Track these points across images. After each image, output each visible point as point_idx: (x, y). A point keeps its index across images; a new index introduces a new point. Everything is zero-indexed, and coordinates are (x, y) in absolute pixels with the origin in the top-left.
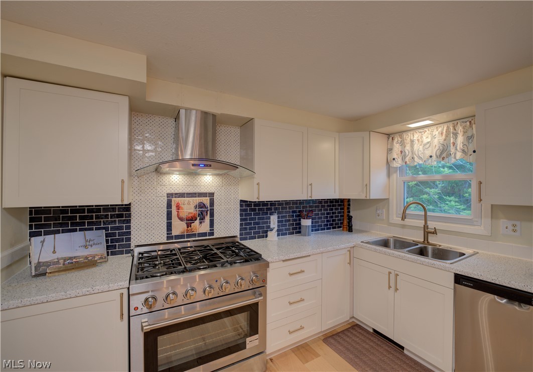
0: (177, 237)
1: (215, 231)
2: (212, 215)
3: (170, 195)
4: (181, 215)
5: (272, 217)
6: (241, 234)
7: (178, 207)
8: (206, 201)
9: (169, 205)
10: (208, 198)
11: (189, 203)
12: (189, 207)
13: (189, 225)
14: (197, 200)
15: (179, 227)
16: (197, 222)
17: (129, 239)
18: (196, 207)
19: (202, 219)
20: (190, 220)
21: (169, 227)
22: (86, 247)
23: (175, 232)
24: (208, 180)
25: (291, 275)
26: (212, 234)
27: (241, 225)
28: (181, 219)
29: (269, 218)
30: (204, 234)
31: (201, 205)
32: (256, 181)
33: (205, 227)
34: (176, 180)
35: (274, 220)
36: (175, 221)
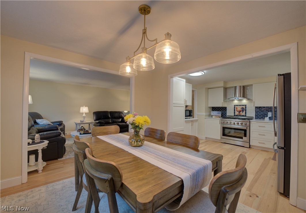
0: (236, 115)
1: (247, 115)
2: (246, 111)
3: (235, 105)
4: (237, 110)
5: (269, 113)
6: (255, 117)
7: (237, 108)
8: (244, 107)
9: (235, 108)
10: (245, 106)
11: (239, 107)
12: (239, 108)
13: (239, 113)
14: (242, 107)
15: (237, 113)
16: (241, 112)
17: (226, 115)
18: (241, 108)
19: (243, 111)
20: (240, 112)
21: (234, 113)
22: (218, 114)
23: (236, 114)
24: (245, 101)
25: (259, 126)
26: (246, 116)
27: (256, 114)
28: (237, 111)
29: (268, 113)
30: (244, 116)
31: (243, 108)
32: (253, 101)
33: (244, 114)
34: (236, 102)
35: (270, 114)
36: (236, 112)
